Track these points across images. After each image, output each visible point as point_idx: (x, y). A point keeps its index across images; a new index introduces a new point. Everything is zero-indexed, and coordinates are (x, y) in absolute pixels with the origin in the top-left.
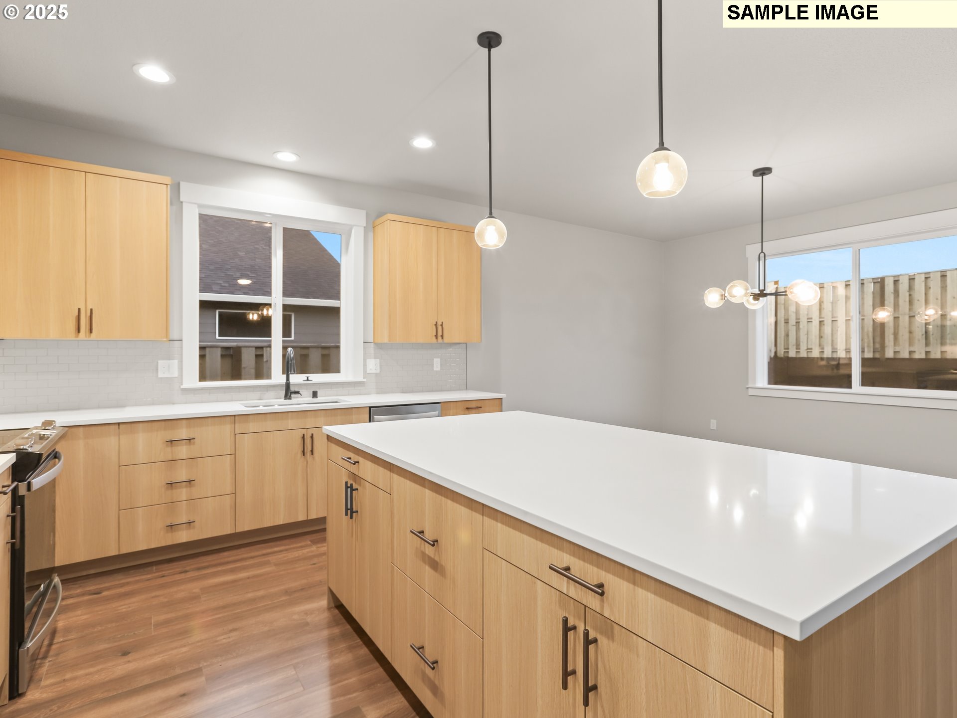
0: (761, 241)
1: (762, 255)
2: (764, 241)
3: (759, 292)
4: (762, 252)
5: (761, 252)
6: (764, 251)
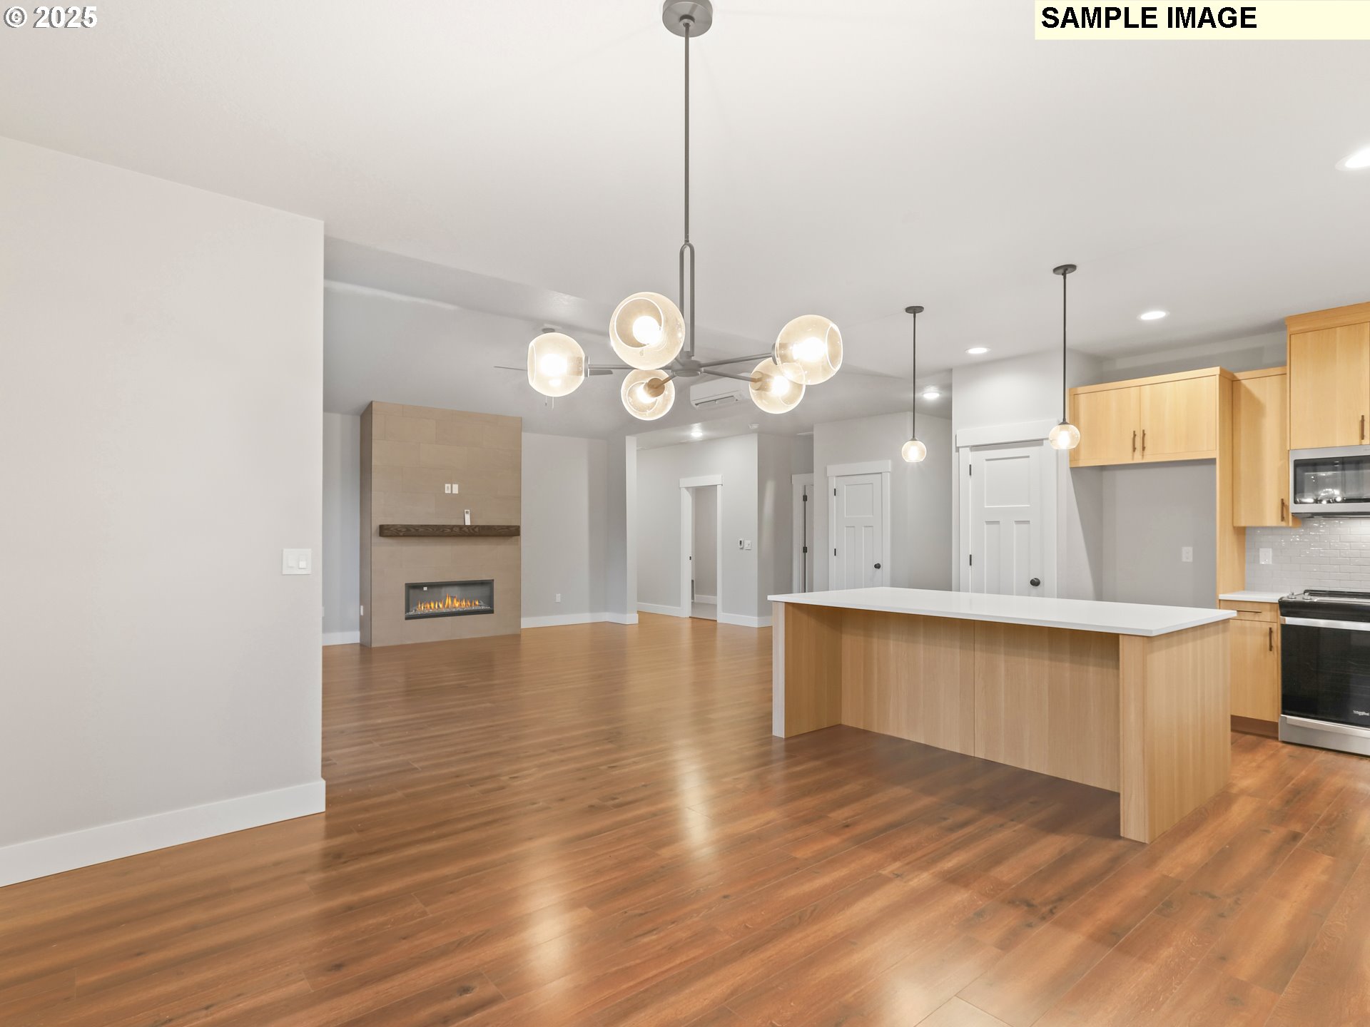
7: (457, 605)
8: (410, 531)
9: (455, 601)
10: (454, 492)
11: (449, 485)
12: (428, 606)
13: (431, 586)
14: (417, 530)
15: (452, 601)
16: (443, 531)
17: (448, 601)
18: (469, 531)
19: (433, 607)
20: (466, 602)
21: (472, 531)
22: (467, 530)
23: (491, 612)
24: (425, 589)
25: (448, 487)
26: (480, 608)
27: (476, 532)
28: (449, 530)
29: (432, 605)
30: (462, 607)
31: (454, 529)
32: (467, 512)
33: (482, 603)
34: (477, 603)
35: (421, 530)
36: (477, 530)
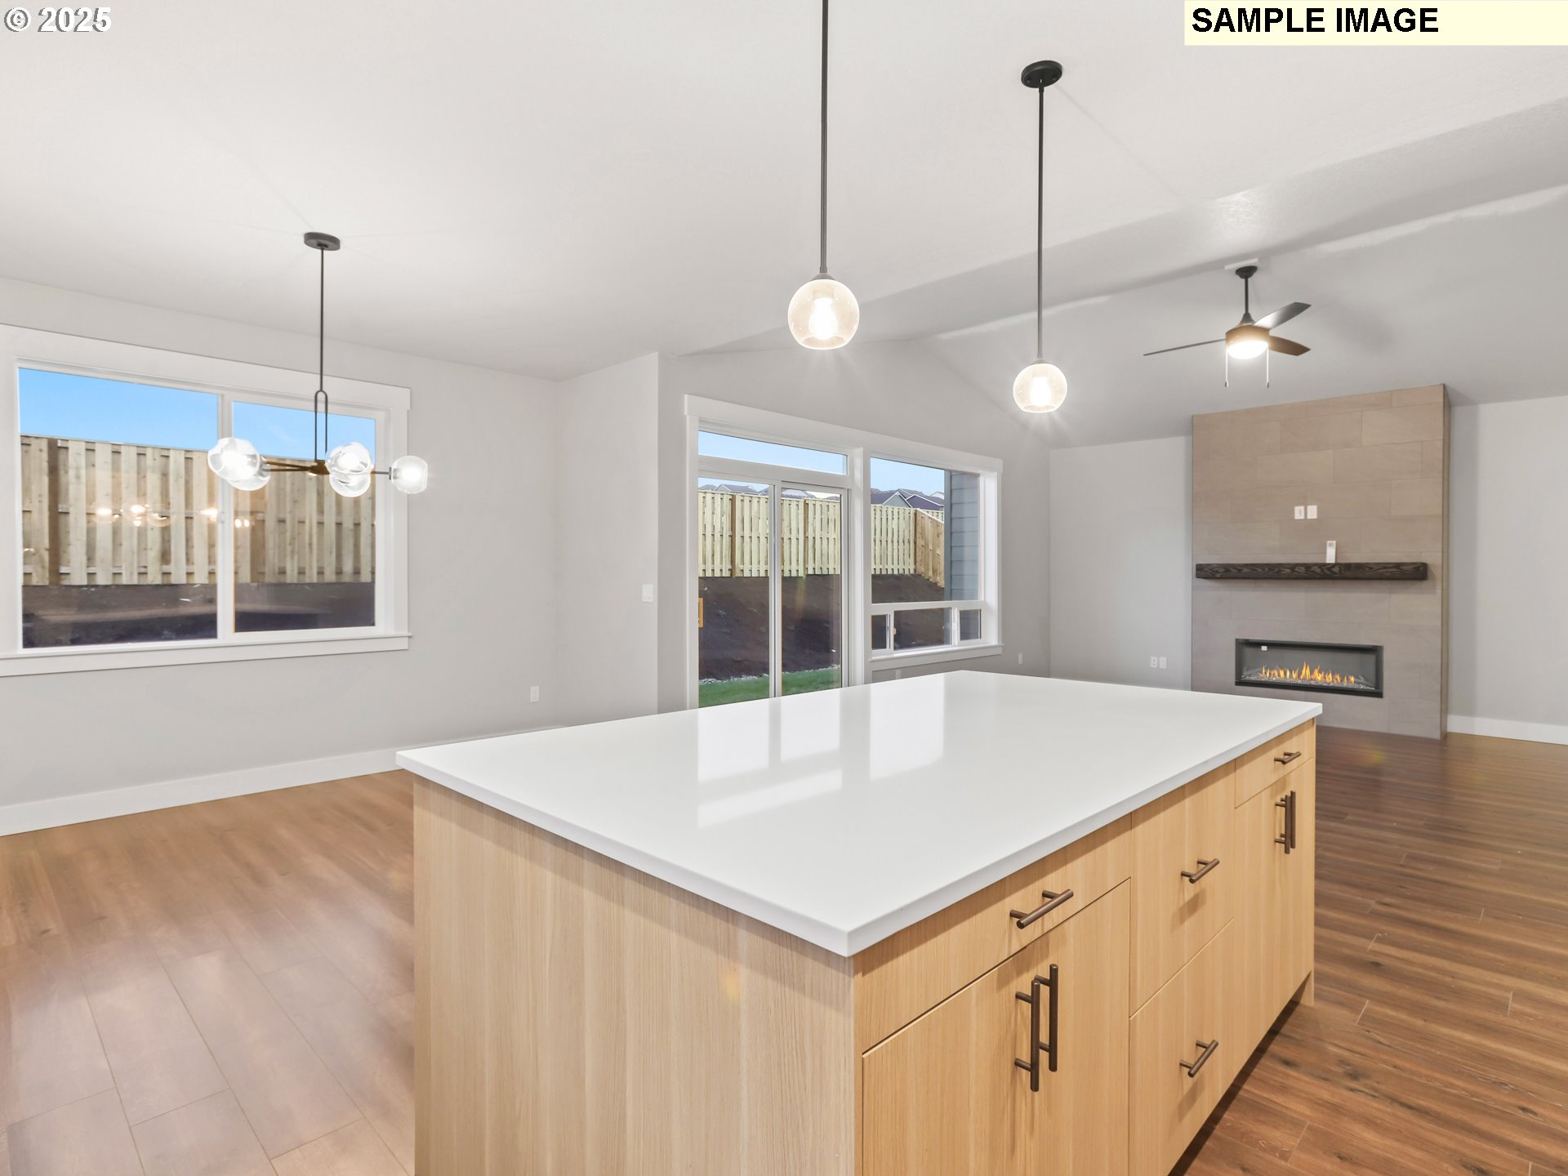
0: (319, 372)
1: (321, 396)
2: (324, 373)
3: (315, 464)
4: (321, 390)
5: (319, 389)
6: (324, 389)
7: (1319, 678)
8: (1230, 571)
9: (1316, 672)
10: (1309, 517)
11: (1302, 508)
12: (1276, 674)
13: (1272, 645)
14: (1240, 571)
15: (1312, 672)
16: (1280, 571)
17: (1306, 672)
18: (1322, 570)
19: (1280, 675)
20: (1333, 675)
21: (1328, 572)
22: (1318, 570)
23: (1378, 694)
24: (1264, 648)
25: (1300, 511)
26: (1356, 686)
27: (1335, 573)
28: (1288, 571)
29: (1282, 673)
30: (1328, 680)
31: (1297, 569)
32: (1331, 545)
33: (1362, 680)
34: (1352, 679)
35: (1245, 570)
36: (1336, 569)
